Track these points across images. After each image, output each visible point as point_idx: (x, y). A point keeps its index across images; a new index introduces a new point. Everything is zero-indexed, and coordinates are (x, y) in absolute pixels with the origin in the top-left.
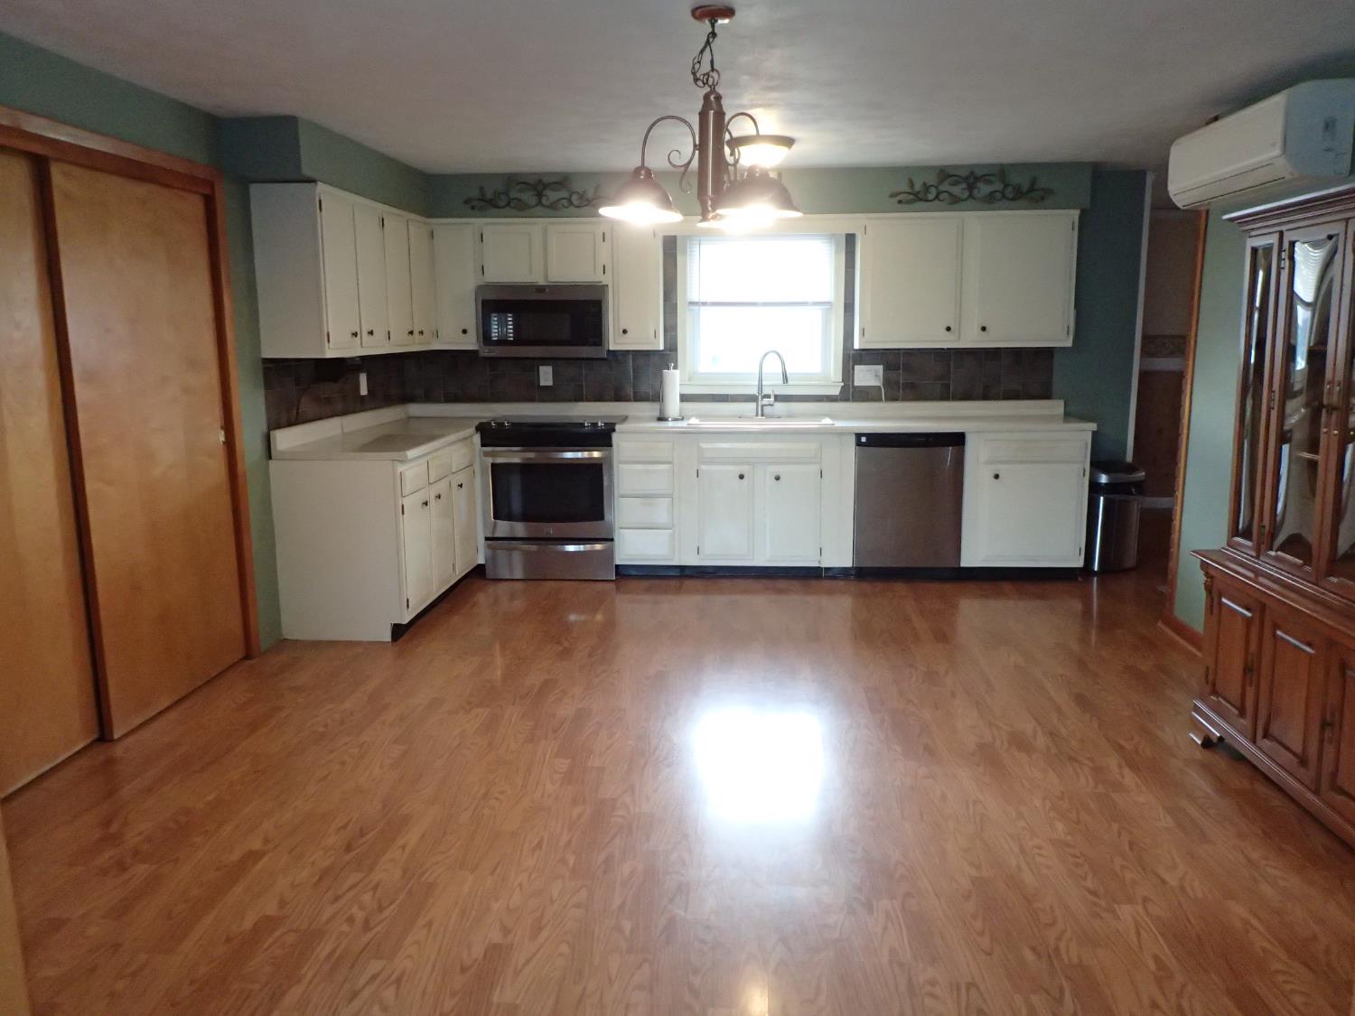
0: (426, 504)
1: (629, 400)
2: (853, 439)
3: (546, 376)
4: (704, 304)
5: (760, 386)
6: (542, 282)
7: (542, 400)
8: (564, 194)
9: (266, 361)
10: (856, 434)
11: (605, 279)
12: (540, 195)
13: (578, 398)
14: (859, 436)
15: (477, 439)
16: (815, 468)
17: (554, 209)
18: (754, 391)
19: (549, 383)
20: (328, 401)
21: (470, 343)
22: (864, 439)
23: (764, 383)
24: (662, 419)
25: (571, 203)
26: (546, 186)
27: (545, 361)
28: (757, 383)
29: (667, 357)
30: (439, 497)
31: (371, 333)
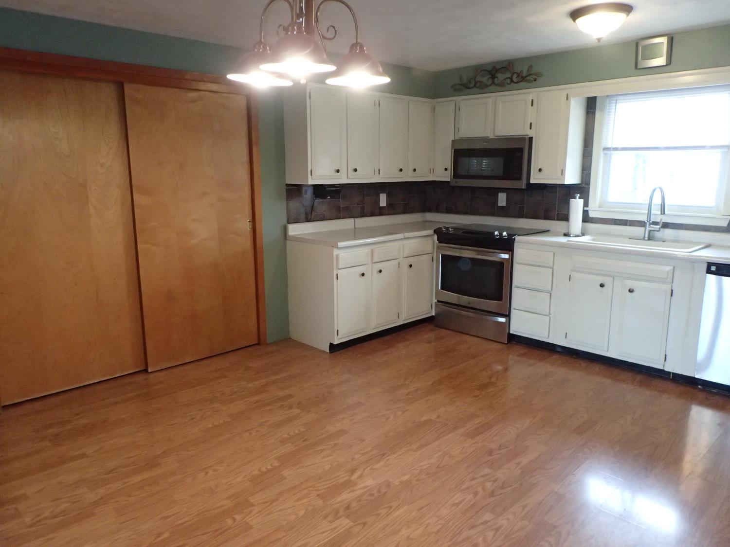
0: (363, 275)
1: (554, 219)
2: (705, 266)
3: (502, 199)
4: (616, 149)
5: (649, 214)
6: (492, 137)
7: (499, 216)
8: (508, 75)
9: (287, 185)
10: (708, 263)
11: (530, 133)
12: (493, 77)
13: (521, 215)
14: (710, 265)
15: (436, 237)
16: (668, 287)
17: (502, 86)
18: (644, 218)
19: (504, 204)
20: (347, 209)
21: (447, 177)
22: (713, 268)
23: (653, 212)
24: (566, 235)
25: (512, 81)
26: (497, 71)
27: (502, 190)
28: (647, 212)
29: (582, 189)
30: (380, 271)
31: (356, 170)
